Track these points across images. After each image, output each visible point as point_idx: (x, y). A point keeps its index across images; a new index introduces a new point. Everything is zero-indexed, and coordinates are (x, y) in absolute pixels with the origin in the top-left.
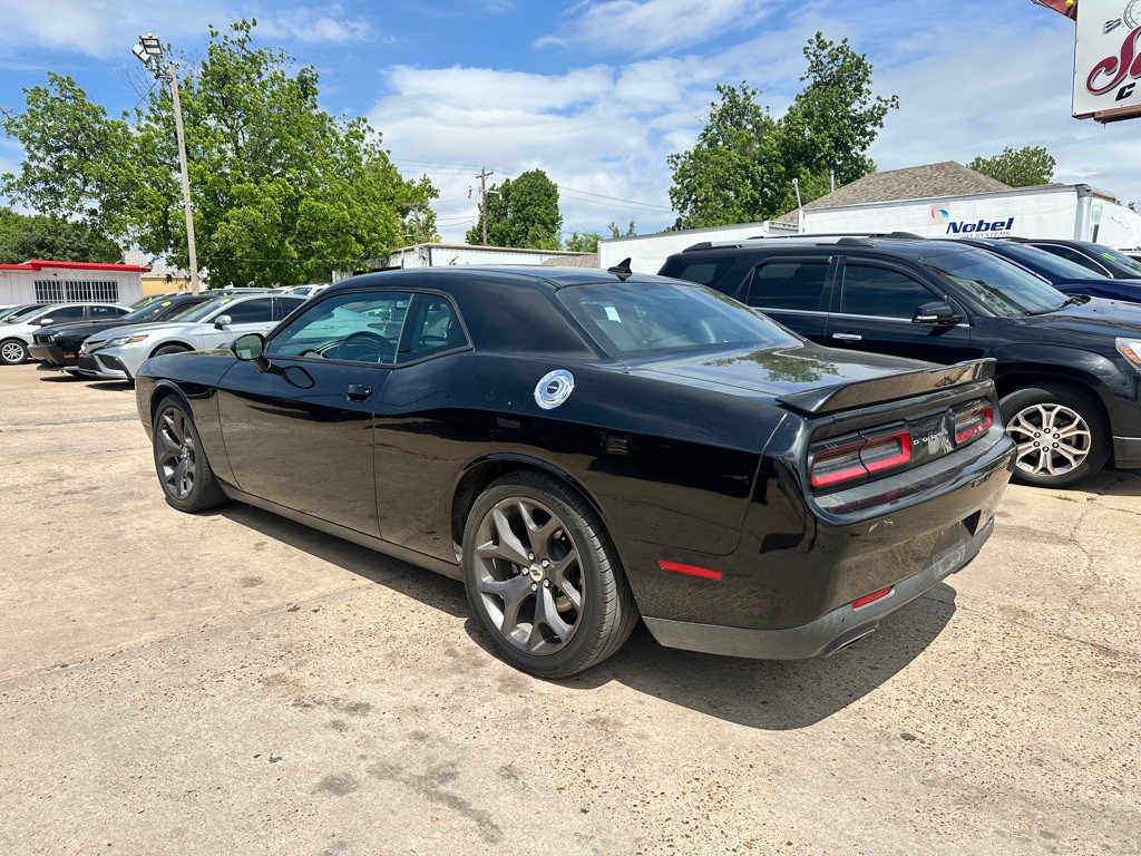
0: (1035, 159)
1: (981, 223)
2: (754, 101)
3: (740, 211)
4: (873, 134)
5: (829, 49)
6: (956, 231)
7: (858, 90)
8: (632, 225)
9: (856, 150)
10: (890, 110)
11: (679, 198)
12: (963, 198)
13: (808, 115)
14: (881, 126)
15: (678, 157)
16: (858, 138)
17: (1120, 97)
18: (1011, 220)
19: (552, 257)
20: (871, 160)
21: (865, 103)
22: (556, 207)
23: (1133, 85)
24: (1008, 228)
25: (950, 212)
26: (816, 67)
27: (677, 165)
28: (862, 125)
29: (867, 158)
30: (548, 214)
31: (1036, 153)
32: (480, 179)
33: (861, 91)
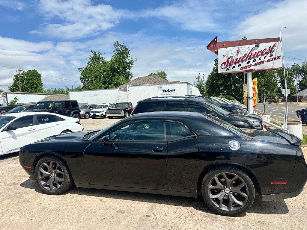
0: (163, 74)
1: (169, 90)
2: (101, 56)
3: (102, 84)
4: (131, 67)
5: (120, 45)
6: (164, 91)
7: (127, 56)
8: (73, 87)
9: (128, 70)
10: (135, 61)
11: (83, 80)
12: (164, 84)
13: (116, 61)
14: (133, 65)
15: (81, 69)
16: (128, 67)
17: (227, 70)
18: (175, 89)
19: (48, 96)
20: (131, 73)
21: (129, 59)
22: (41, 80)
23: (229, 68)
24: (174, 91)
25: (162, 87)
26: (117, 49)
27: (81, 71)
28: (129, 64)
29: (130, 72)
30: (38, 82)
31: (163, 72)
32: (18, 72)
33: (128, 56)
